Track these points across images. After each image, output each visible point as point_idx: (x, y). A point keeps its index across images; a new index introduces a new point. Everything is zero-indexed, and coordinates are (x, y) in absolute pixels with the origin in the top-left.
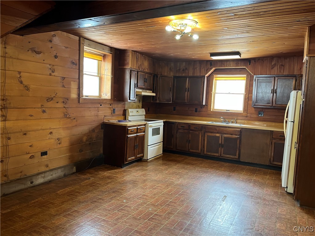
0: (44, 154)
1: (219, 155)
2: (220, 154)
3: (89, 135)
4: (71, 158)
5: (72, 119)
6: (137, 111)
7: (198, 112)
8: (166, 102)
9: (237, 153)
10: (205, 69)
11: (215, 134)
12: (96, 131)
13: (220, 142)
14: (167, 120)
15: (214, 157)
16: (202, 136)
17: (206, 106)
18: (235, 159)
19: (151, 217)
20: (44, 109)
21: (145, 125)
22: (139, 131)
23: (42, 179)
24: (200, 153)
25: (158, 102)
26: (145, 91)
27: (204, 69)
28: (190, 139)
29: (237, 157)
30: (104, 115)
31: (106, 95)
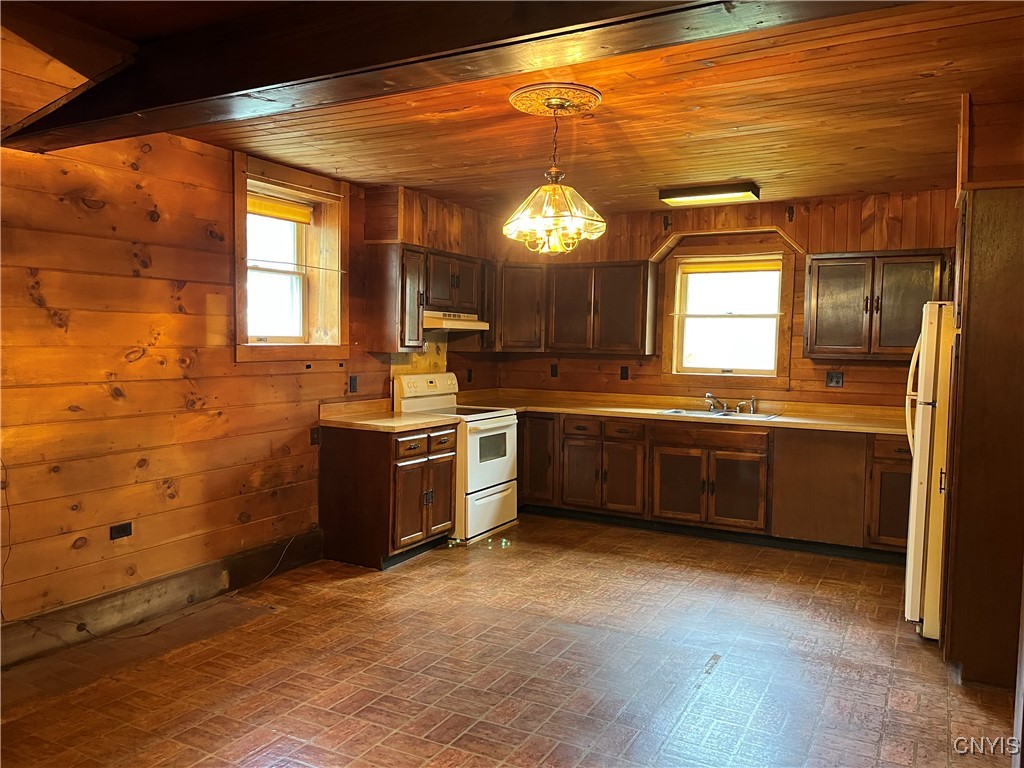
0: (121, 531)
1: (703, 520)
2: (703, 514)
3: (270, 467)
4: (210, 541)
5: (213, 416)
6: (431, 382)
7: (630, 380)
8: (527, 350)
9: (761, 512)
10: (648, 238)
11: (686, 450)
12: (294, 452)
13: (704, 475)
14: (530, 409)
15: (687, 524)
16: (645, 458)
17: (654, 358)
18: (754, 532)
19: (465, 732)
20: (118, 385)
21: (454, 426)
22: (434, 447)
23: (116, 613)
24: (638, 514)
25: (498, 348)
26: (454, 316)
27: (642, 238)
28: (605, 467)
29: (760, 523)
30: (320, 397)
31: (326, 333)
